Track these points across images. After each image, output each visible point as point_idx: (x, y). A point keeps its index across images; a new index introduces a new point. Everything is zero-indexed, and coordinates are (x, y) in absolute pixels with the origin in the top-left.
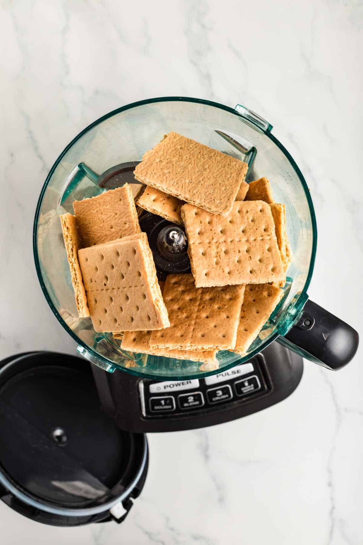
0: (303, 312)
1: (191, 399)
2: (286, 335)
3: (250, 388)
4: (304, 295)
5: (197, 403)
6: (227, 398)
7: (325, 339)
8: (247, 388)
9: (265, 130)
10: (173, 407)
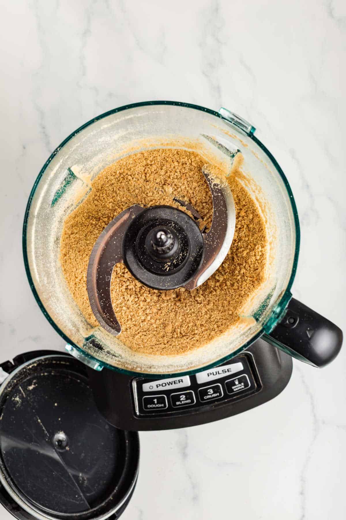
0: (287, 310)
1: (183, 398)
2: (270, 333)
3: (241, 386)
4: (288, 293)
5: (189, 401)
6: (217, 396)
7: (309, 336)
8: (237, 386)
9: (248, 132)
10: (165, 406)
